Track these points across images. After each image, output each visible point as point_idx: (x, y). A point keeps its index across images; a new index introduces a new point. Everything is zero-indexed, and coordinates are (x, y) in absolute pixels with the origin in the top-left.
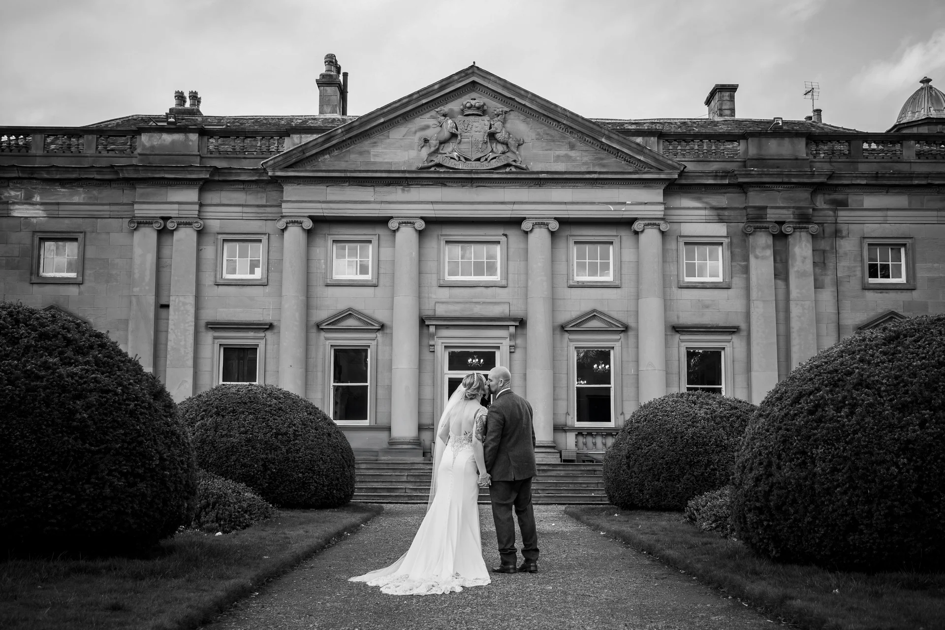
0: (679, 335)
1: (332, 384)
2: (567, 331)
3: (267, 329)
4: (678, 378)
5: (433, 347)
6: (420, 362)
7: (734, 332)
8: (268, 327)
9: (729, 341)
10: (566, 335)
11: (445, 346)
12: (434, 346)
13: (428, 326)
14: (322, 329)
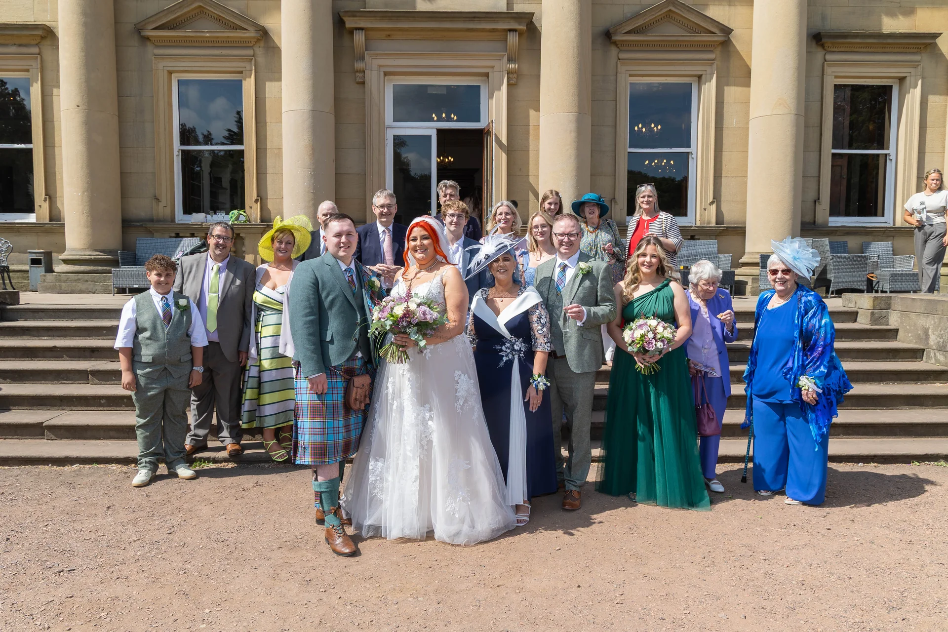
0: (824, 52)
1: (177, 146)
2: (615, 43)
3: (43, 38)
4: (817, 135)
5: (361, 75)
6: (338, 101)
7: (927, 45)
8: (40, 32)
9: (915, 65)
10: (614, 51)
11: (386, 74)
12: (364, 72)
13: (351, 32)
14: (147, 39)
